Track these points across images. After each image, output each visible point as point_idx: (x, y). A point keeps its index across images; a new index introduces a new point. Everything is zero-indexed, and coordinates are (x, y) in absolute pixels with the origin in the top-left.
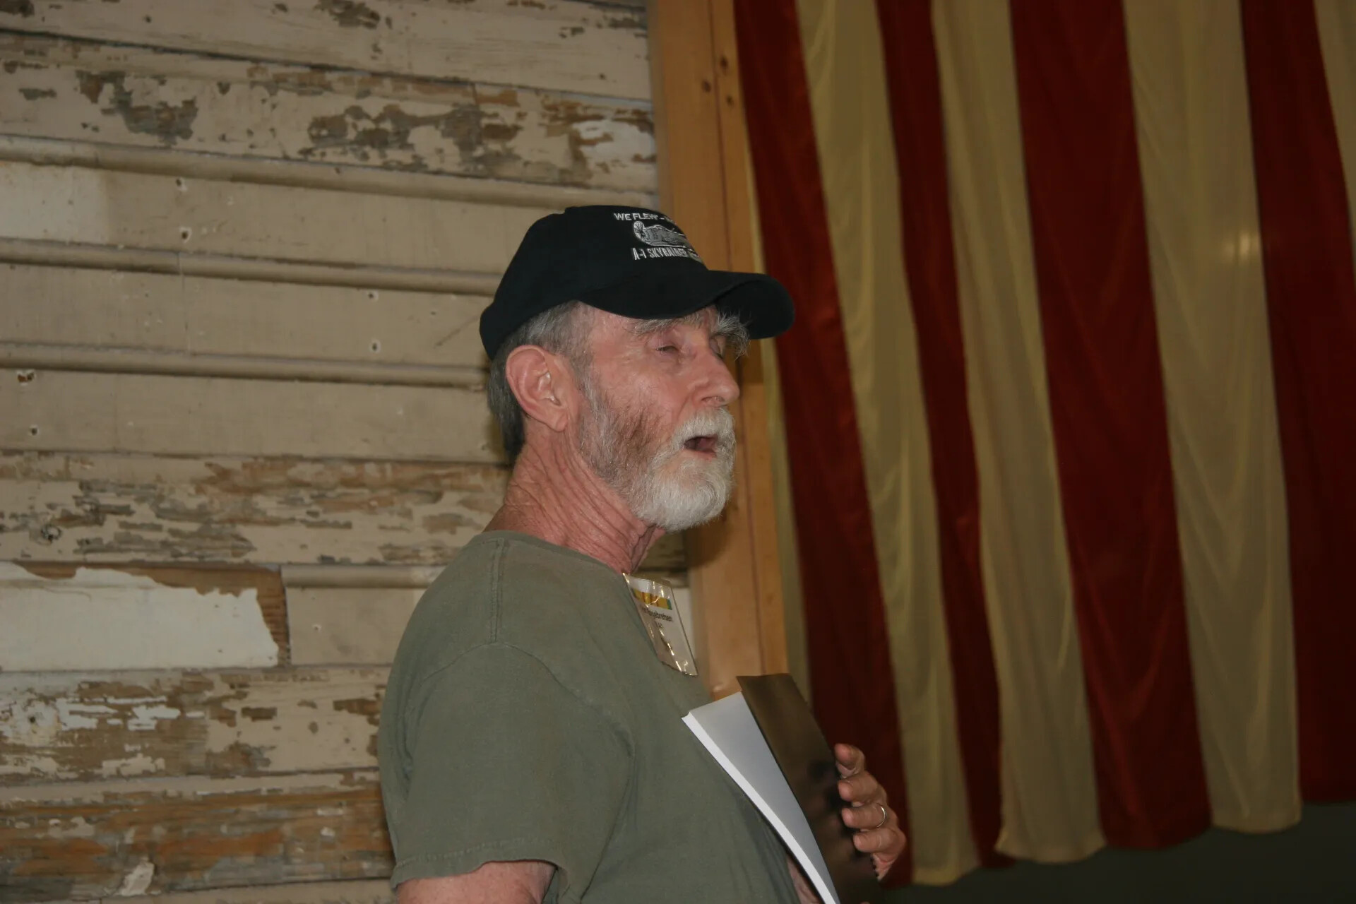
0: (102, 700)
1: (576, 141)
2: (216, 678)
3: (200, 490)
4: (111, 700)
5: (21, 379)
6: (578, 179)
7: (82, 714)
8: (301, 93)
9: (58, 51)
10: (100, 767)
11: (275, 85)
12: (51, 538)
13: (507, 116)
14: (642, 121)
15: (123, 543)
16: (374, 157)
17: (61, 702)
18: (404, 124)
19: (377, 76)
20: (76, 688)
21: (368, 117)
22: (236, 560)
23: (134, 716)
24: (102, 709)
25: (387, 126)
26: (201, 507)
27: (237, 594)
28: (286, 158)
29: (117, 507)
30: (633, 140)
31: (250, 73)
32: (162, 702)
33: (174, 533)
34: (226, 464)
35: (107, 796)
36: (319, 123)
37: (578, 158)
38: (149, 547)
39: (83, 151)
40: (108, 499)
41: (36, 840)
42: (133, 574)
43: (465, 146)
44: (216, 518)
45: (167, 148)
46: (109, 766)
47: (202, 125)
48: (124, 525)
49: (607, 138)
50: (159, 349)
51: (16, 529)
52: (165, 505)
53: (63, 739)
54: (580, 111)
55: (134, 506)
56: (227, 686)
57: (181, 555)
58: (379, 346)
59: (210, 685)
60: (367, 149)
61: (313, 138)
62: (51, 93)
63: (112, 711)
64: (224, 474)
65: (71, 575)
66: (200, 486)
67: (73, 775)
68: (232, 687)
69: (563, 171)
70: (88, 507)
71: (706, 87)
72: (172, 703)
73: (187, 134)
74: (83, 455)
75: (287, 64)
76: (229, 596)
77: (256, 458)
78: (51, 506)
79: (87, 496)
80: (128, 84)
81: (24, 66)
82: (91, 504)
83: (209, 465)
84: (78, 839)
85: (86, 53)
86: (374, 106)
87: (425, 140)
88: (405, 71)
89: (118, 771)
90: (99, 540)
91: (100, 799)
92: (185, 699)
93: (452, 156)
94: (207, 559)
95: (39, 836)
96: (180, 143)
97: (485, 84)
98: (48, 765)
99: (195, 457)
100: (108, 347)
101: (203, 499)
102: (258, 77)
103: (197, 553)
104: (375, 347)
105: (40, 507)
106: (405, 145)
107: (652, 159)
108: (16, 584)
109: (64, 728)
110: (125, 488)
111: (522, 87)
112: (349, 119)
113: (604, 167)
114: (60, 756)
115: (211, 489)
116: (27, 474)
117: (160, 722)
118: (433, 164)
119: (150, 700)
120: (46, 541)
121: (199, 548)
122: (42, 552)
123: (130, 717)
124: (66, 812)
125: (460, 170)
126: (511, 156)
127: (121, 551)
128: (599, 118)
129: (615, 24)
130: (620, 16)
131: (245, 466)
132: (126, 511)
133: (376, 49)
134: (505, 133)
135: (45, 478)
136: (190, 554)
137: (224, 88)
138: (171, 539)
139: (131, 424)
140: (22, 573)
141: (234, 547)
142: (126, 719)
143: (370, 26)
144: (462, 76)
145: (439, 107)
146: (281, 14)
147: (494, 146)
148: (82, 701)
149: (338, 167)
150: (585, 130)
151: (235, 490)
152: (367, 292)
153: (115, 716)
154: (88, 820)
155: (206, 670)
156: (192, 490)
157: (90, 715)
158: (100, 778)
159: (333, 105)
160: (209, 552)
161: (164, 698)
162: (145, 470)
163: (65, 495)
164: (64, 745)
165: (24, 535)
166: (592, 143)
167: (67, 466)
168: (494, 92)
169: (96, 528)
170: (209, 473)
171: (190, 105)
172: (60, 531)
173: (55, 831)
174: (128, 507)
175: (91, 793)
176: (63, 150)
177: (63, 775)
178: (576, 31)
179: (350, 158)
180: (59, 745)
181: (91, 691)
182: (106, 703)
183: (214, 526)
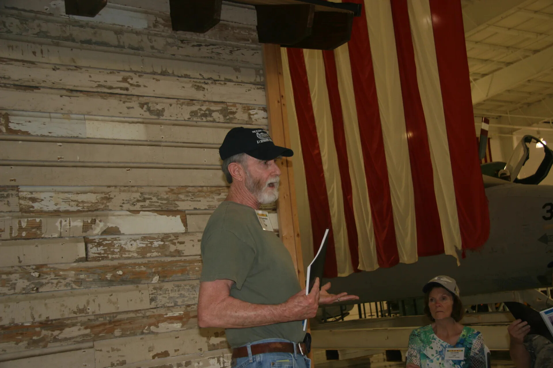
0: (146, 240)
1: (250, 114)
2: (171, 235)
3: (167, 194)
4: (149, 240)
5: (127, 170)
6: (250, 123)
7: (142, 243)
8: (188, 106)
9: (134, 98)
10: (147, 255)
11: (182, 104)
12: (134, 205)
13: (234, 109)
14: (265, 110)
15: (150, 206)
16: (204, 119)
17: (137, 241)
18: (211, 112)
19: (204, 101)
20: (141, 238)
21: (203, 110)
22: (175, 209)
23: (154, 244)
24: (146, 242)
25: (207, 112)
26: (167, 197)
27: (176, 217)
28: (185, 120)
29: (149, 198)
30: (262, 114)
31: (177, 102)
32: (160, 241)
33: (162, 203)
34: (172, 188)
35: (148, 261)
36: (192, 112)
37: (250, 118)
38: (156, 206)
39: (140, 120)
40: (147, 196)
41: (133, 271)
42: (153, 213)
43: (225, 116)
44: (170, 200)
45: (158, 119)
46: (149, 255)
47: (166, 114)
48: (150, 202)
49: (256, 114)
50: (158, 163)
51: (127, 203)
52: (159, 197)
53: (138, 249)
54: (250, 108)
55: (152, 198)
56: (174, 237)
57: (163, 208)
58: (206, 161)
59: (170, 237)
60: (203, 117)
61: (190, 115)
62: (133, 108)
63: (149, 243)
64: (172, 190)
65: (139, 213)
66: (167, 193)
67: (141, 257)
68: (175, 237)
69: (247, 121)
70: (142, 198)
71: (278, 102)
72: (162, 241)
73: (163, 116)
74: (141, 187)
75: (185, 99)
76: (174, 217)
77: (179, 186)
78: (134, 198)
79: (142, 196)
80: (150, 105)
81: (127, 102)
82: (143, 197)
83: (169, 188)
84: (142, 271)
85: (141, 99)
86: (204, 108)
87: (215, 115)
88: (211, 100)
89: (151, 256)
90: (145, 205)
91: (147, 262)
92: (165, 240)
93: (222, 119)
94: (169, 209)
95: (134, 270)
96: (161, 118)
97: (229, 102)
98: (135, 255)
99: (166, 186)
100: (146, 163)
101: (168, 196)
102: (179, 103)
103: (166, 208)
104: (205, 161)
105: (132, 198)
106: (211, 116)
107: (267, 118)
108: (127, 215)
109: (139, 247)
110: (150, 194)
111: (237, 103)
112: (199, 111)
113: (256, 120)
114: (138, 253)
115: (169, 194)
116: (129, 191)
117: (159, 245)
118: (217, 120)
119: (157, 240)
120: (133, 206)
121: (167, 207)
122: (132, 208)
123: (153, 244)
124: (139, 265)
125: (224, 121)
126: (235, 118)
127: (149, 207)
128: (255, 109)
129: (258, 89)
130: (259, 87)
131: (177, 188)
132: (151, 199)
133: (205, 95)
134: (234, 113)
135: (133, 192)
136: (165, 208)
137: (171, 105)
138: (161, 205)
139: (151, 179)
140: (128, 213)
141: (175, 206)
142: (152, 244)
143: (203, 90)
144: (224, 101)
145: (219, 107)
146: (183, 89)
147: (231, 116)
148: (142, 241)
149: (196, 122)
150: (251, 112)
151: (175, 193)
152: (203, 149)
153: (149, 244)
154: (144, 267)
155: (169, 233)
156: (165, 194)
157: (144, 244)
158: (147, 258)
159: (195, 108)
160: (169, 207)
161: (160, 240)
162: (155, 190)
163: (137, 195)
164: (139, 250)
165: (129, 204)
166: (253, 115)
167: (138, 189)
168: (231, 104)
169: (144, 202)
170: (169, 190)
171: (163, 109)
172: (136, 204)
173: (137, 269)
174: (151, 198)
175: (145, 261)
176: (136, 120)
177: (139, 257)
178: (249, 90)
179: (199, 120)
180: (137, 250)
181: (144, 238)
182: (147, 241)
183: (170, 202)
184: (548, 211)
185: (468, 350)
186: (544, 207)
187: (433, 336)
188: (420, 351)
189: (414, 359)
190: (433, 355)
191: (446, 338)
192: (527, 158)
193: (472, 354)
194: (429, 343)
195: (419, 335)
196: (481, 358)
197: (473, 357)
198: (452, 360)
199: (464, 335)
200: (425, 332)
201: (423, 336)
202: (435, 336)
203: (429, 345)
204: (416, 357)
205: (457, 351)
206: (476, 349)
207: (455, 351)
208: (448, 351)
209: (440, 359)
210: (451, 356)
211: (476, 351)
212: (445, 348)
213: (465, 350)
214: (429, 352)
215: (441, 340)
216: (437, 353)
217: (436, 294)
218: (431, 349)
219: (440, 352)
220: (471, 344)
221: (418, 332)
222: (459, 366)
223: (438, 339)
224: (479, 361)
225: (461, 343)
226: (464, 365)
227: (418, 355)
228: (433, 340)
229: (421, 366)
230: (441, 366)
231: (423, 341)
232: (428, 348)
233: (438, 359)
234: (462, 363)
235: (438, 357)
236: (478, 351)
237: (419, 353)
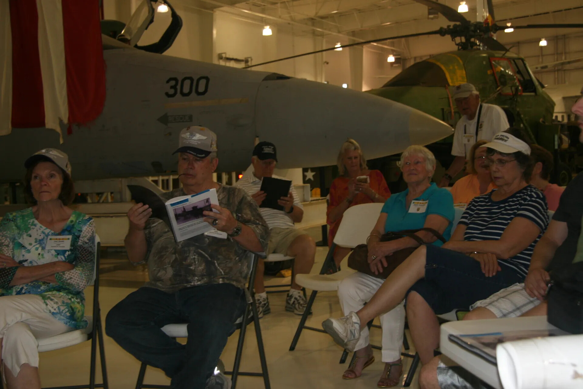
184: (172, 87)
185: (76, 238)
186: (168, 82)
187: (33, 222)
188: (13, 240)
189: (5, 249)
190: (30, 244)
191: (49, 224)
192: (152, 21)
193: (80, 243)
194: (27, 229)
195: (14, 220)
196: (91, 247)
197: (81, 246)
198: (56, 251)
199: (72, 221)
200: (23, 217)
201: (19, 221)
202: (36, 222)
203: (26, 232)
204: (8, 246)
205: (63, 239)
206: (85, 237)
207: (60, 239)
208: (51, 239)
209: (40, 249)
210: (55, 245)
211: (86, 240)
212: (47, 235)
213: (72, 238)
214: (25, 240)
215: (43, 227)
216: (36, 242)
217: (42, 170)
218: (28, 238)
219: (40, 240)
220: (80, 231)
221: (14, 216)
222: (63, 257)
223: (39, 225)
224: (88, 250)
225: (68, 230)
226: (69, 256)
227: (11, 245)
228: (33, 227)
229: (13, 257)
230: (40, 256)
231: (18, 228)
232: (25, 236)
233: (37, 249)
234: (67, 253)
235: (38, 246)
236: (88, 239)
237: (13, 242)
